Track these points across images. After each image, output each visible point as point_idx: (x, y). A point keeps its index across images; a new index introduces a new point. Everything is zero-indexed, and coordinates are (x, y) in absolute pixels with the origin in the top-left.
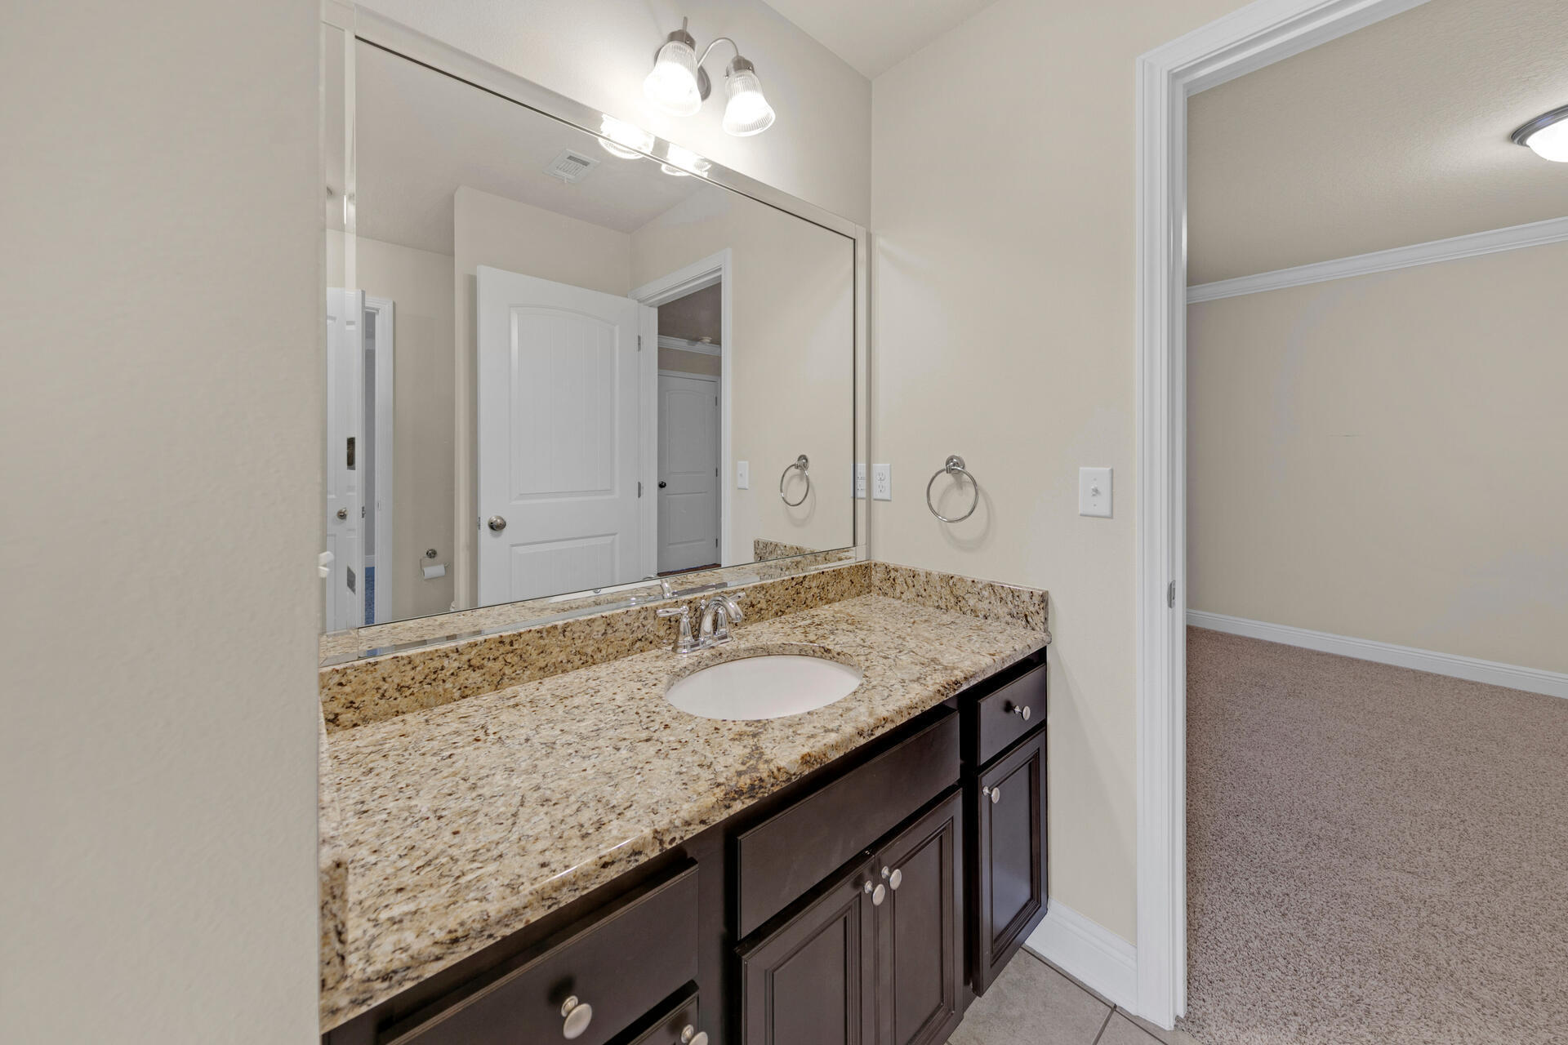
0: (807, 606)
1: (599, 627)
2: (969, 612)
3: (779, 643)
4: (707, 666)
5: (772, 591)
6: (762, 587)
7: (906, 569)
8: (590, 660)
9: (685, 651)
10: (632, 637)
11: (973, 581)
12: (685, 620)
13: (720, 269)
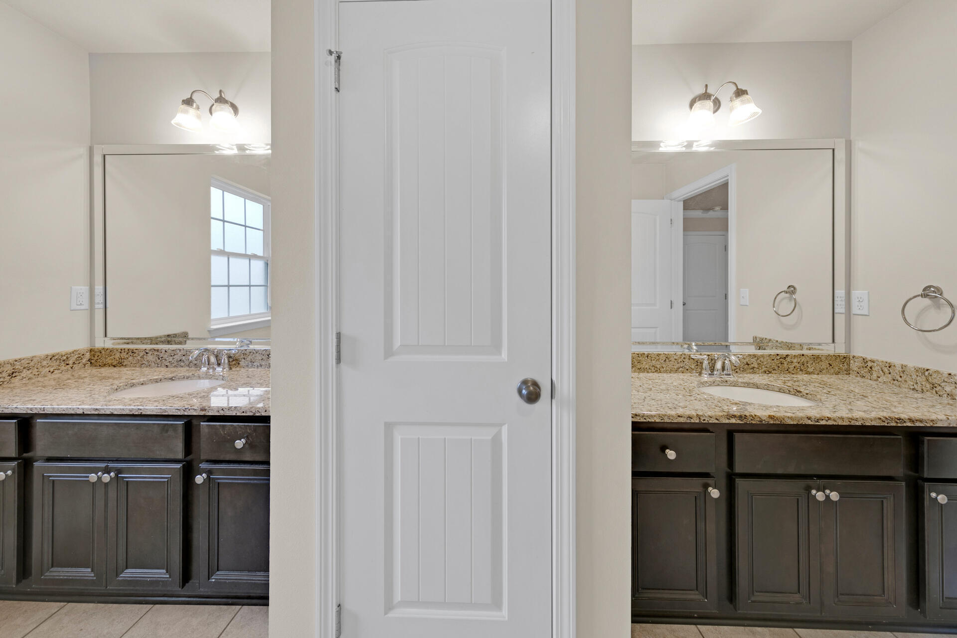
0: (789, 372)
1: (663, 358)
2: (946, 395)
3: (765, 383)
4: (718, 385)
5: (762, 359)
6: (755, 356)
7: (883, 362)
8: (659, 371)
9: (706, 376)
10: (678, 366)
11: (950, 374)
12: (706, 363)
13: (728, 176)
